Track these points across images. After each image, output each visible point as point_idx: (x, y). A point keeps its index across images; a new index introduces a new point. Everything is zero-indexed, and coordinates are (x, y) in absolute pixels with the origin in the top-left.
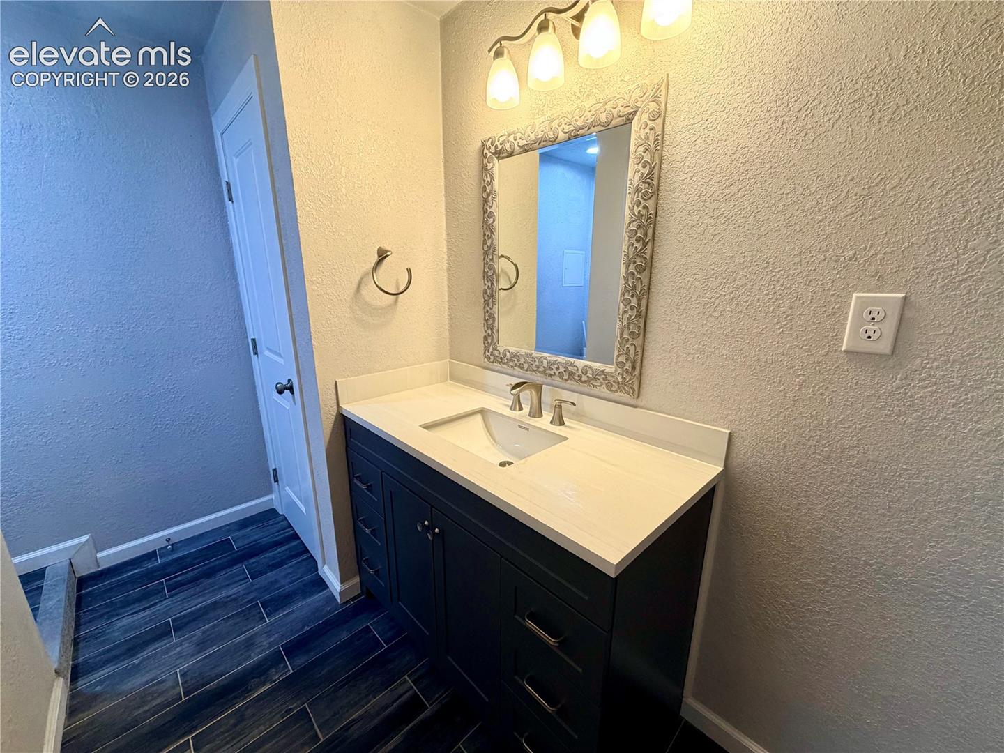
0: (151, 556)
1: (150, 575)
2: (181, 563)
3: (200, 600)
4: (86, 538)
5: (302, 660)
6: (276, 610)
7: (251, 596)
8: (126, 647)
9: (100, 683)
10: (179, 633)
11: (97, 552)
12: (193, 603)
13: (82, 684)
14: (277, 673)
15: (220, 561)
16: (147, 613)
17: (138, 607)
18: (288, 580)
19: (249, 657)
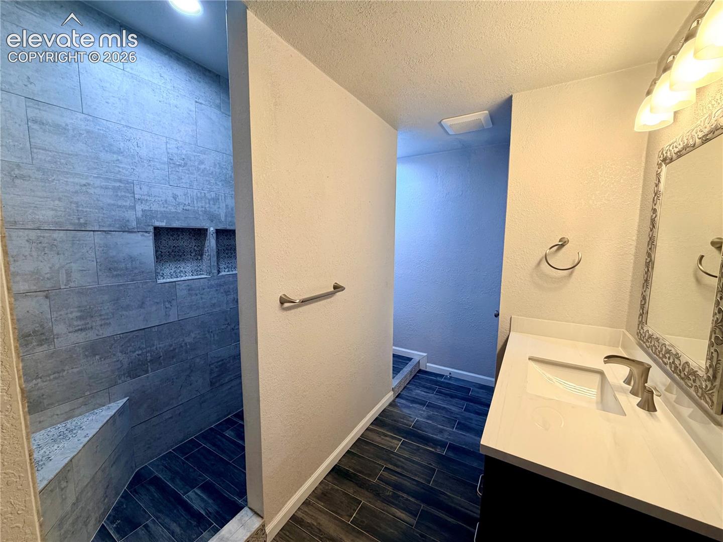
0: (442, 376)
1: (436, 383)
2: (448, 386)
3: (441, 403)
4: (425, 354)
5: (451, 455)
6: (461, 429)
7: (458, 416)
8: (413, 399)
9: (400, 403)
10: (427, 408)
11: (428, 362)
12: (439, 402)
13: (397, 400)
14: (439, 449)
15: (460, 395)
16: (425, 394)
17: (426, 390)
18: (476, 423)
19: (437, 435)
